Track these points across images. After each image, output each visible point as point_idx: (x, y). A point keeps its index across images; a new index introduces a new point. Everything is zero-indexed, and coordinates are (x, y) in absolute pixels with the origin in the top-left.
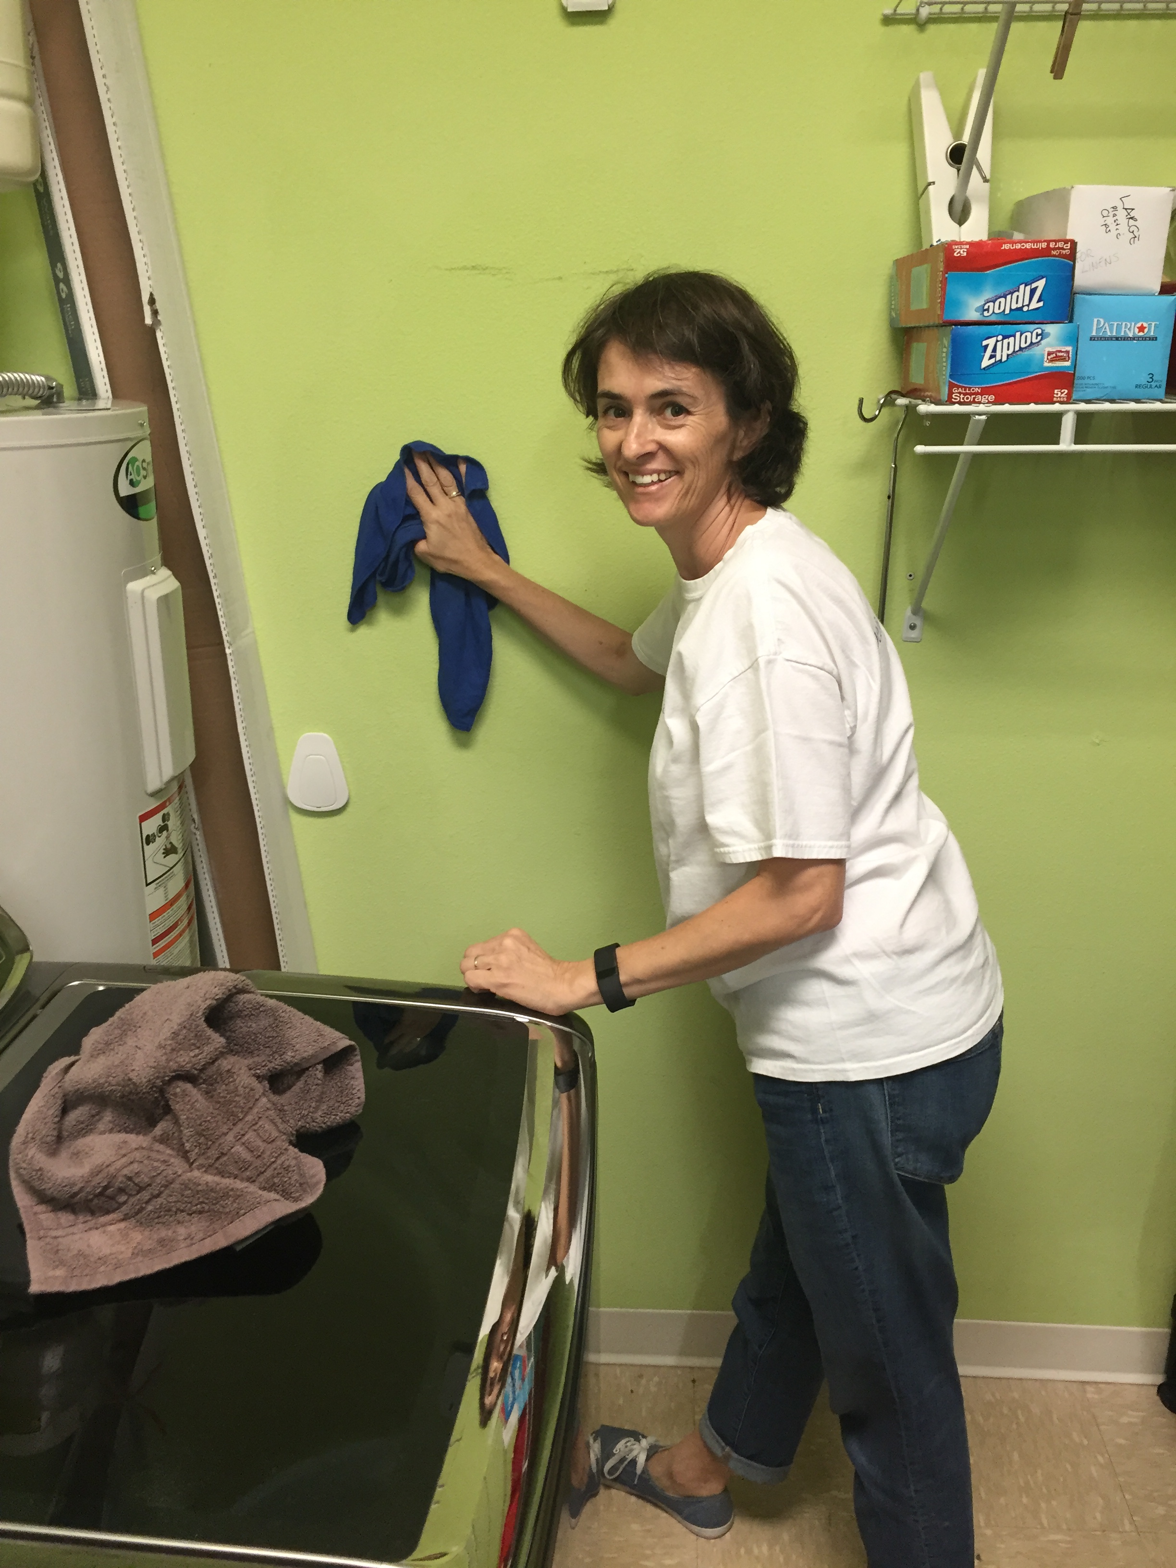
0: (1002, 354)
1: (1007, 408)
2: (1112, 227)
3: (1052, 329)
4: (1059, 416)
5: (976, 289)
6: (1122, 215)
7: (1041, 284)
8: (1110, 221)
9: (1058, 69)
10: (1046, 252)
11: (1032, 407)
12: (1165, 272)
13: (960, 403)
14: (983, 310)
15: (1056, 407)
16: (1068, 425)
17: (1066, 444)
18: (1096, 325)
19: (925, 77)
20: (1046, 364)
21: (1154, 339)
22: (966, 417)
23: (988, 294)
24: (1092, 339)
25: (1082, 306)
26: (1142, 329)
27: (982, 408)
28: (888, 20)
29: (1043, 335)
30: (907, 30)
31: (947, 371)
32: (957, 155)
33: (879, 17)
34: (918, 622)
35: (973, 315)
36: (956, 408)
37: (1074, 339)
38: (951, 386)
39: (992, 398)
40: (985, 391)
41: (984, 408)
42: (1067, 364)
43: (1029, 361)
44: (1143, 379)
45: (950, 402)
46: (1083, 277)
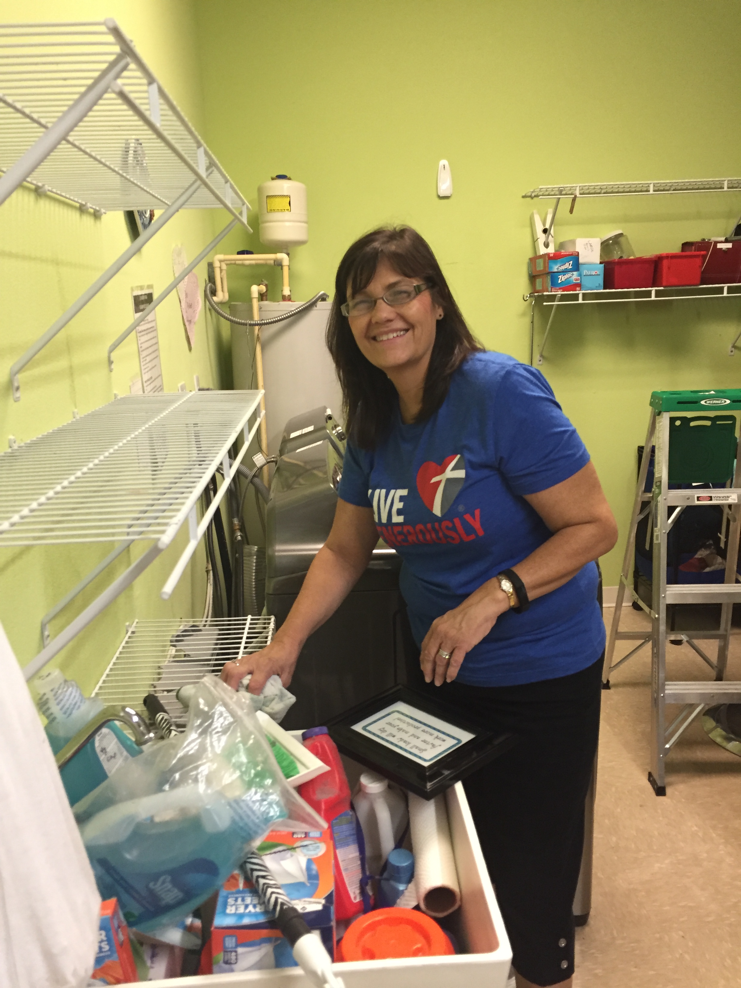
0: (563, 279)
1: (565, 293)
2: (587, 248)
3: (575, 273)
4: (578, 294)
5: (556, 265)
6: (589, 245)
7: (571, 262)
8: (586, 246)
9: (571, 211)
10: (572, 255)
11: (571, 292)
12: (601, 259)
13: (554, 292)
14: (558, 269)
15: (577, 292)
16: (580, 297)
17: (580, 301)
18: (585, 272)
19: (535, 211)
20: (574, 282)
21: (599, 275)
22: (555, 295)
23: (559, 265)
24: (584, 276)
25: (581, 268)
26: (596, 273)
27: (559, 293)
28: (524, 197)
29: (573, 275)
30: (529, 199)
31: (550, 284)
32: (545, 231)
33: (521, 196)
34: (541, 359)
35: (556, 270)
36: (553, 293)
37: (580, 275)
38: (552, 288)
39: (562, 290)
40: (560, 289)
41: (560, 293)
42: (579, 281)
43: (570, 281)
44: (597, 285)
45: (551, 292)
46: (581, 260)
